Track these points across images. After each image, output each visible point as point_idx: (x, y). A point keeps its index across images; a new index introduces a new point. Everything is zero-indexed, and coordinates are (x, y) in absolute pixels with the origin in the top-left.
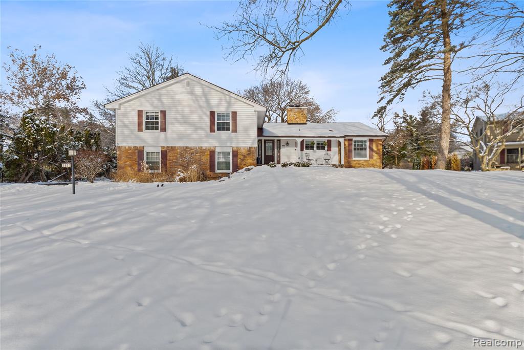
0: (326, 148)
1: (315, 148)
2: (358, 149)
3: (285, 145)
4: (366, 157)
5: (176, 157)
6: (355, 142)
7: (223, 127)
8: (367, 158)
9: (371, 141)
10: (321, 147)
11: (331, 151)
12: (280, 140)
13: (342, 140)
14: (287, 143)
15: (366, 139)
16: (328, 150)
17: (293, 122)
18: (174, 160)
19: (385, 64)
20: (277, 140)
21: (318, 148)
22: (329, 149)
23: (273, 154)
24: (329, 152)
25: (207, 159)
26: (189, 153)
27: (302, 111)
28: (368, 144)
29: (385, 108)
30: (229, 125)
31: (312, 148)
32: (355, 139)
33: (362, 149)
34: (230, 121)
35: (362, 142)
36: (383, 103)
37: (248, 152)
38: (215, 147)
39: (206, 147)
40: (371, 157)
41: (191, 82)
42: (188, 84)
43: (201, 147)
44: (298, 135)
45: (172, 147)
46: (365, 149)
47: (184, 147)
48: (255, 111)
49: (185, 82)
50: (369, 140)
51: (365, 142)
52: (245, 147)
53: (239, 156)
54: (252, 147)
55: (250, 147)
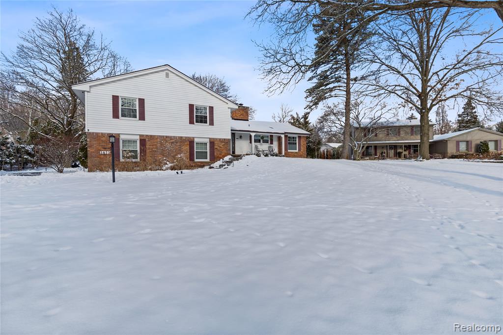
0: (270, 142)
1: (261, 142)
2: (291, 143)
3: (239, 138)
5: (156, 145)
6: (289, 137)
7: (202, 120)
8: (297, 151)
9: (300, 137)
10: (265, 141)
12: (234, 133)
13: (283, 136)
14: (240, 136)
15: (297, 136)
16: (270, 144)
17: (238, 118)
18: (154, 149)
19: (309, 80)
20: (232, 133)
22: (272, 143)
24: (272, 145)
25: (187, 149)
26: (170, 143)
27: (245, 109)
28: (297, 139)
30: (207, 119)
31: (259, 141)
32: (289, 135)
33: (293, 144)
34: (208, 115)
35: (293, 138)
37: (223, 144)
38: (194, 138)
39: (185, 137)
40: (299, 150)
41: (170, 74)
42: (167, 75)
43: (181, 137)
44: (252, 130)
45: (151, 136)
46: (296, 143)
47: (164, 136)
48: (229, 108)
49: (164, 73)
50: (299, 136)
51: (296, 138)
52: (220, 139)
53: (216, 147)
54: (226, 139)
55: (224, 139)
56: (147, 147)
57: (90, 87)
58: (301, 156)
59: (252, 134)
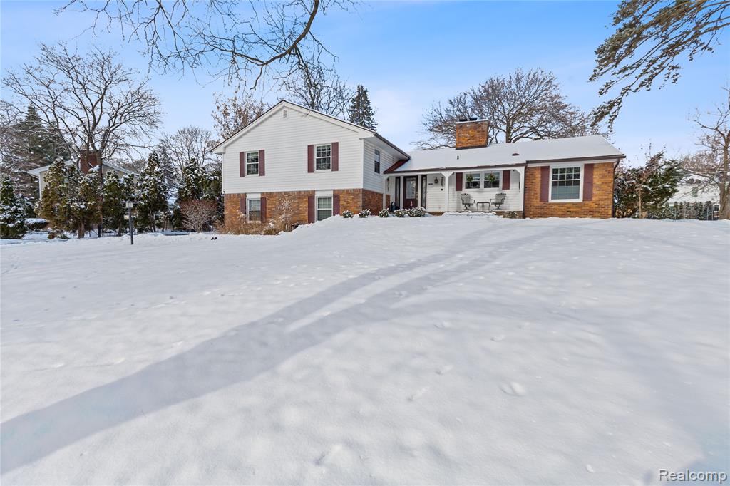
0: (501, 185)
1: (482, 185)
2: (562, 184)
3: (433, 182)
4: (578, 198)
5: (275, 204)
6: (555, 171)
8: (580, 200)
9: (589, 167)
10: (492, 183)
11: (509, 188)
12: (425, 176)
13: (521, 170)
14: (436, 180)
15: (581, 165)
16: (503, 188)
17: (464, 146)
18: (273, 209)
20: (423, 176)
21: (487, 185)
22: (506, 186)
23: (417, 197)
24: (506, 191)
25: (305, 207)
26: (287, 200)
28: (582, 173)
29: (618, 102)
30: (329, 162)
31: (476, 185)
32: (555, 166)
33: (569, 183)
34: (331, 156)
35: (570, 170)
36: (613, 94)
37: (352, 197)
38: (314, 191)
39: (304, 191)
40: (587, 196)
41: (289, 112)
42: (285, 113)
43: (300, 192)
44: (444, 167)
45: (271, 193)
46: (577, 183)
47: (281, 193)
48: (361, 139)
49: (282, 112)
50: (586, 166)
51: (578, 170)
52: (347, 190)
53: (341, 202)
54: (357, 189)
55: (354, 190)
56: (267, 206)
57: (225, 148)
58: (591, 213)
59: (443, 173)
